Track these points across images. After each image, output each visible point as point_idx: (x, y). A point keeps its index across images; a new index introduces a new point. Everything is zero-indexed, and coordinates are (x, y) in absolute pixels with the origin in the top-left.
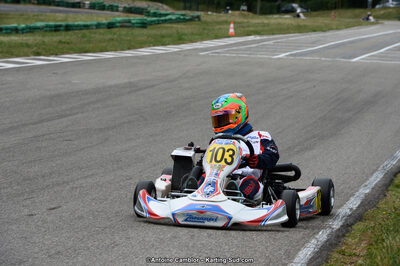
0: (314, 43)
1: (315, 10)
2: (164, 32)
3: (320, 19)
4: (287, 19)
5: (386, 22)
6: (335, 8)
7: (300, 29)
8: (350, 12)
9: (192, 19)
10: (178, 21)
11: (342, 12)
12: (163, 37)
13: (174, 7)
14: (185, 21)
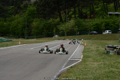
0: (39, 45)
1: (39, 38)
2: (3, 44)
3: (41, 40)
4: (33, 40)
5: (55, 40)
6: (44, 37)
7: (36, 42)
8: (47, 38)
9: (10, 41)
10: (7, 41)
11: (46, 38)
12: (3, 45)
13: (5, 38)
14: (8, 41)
